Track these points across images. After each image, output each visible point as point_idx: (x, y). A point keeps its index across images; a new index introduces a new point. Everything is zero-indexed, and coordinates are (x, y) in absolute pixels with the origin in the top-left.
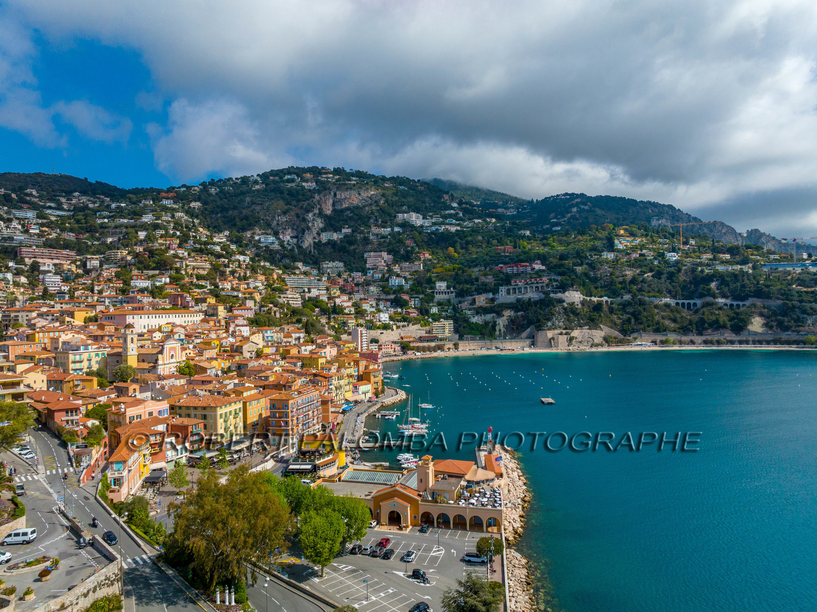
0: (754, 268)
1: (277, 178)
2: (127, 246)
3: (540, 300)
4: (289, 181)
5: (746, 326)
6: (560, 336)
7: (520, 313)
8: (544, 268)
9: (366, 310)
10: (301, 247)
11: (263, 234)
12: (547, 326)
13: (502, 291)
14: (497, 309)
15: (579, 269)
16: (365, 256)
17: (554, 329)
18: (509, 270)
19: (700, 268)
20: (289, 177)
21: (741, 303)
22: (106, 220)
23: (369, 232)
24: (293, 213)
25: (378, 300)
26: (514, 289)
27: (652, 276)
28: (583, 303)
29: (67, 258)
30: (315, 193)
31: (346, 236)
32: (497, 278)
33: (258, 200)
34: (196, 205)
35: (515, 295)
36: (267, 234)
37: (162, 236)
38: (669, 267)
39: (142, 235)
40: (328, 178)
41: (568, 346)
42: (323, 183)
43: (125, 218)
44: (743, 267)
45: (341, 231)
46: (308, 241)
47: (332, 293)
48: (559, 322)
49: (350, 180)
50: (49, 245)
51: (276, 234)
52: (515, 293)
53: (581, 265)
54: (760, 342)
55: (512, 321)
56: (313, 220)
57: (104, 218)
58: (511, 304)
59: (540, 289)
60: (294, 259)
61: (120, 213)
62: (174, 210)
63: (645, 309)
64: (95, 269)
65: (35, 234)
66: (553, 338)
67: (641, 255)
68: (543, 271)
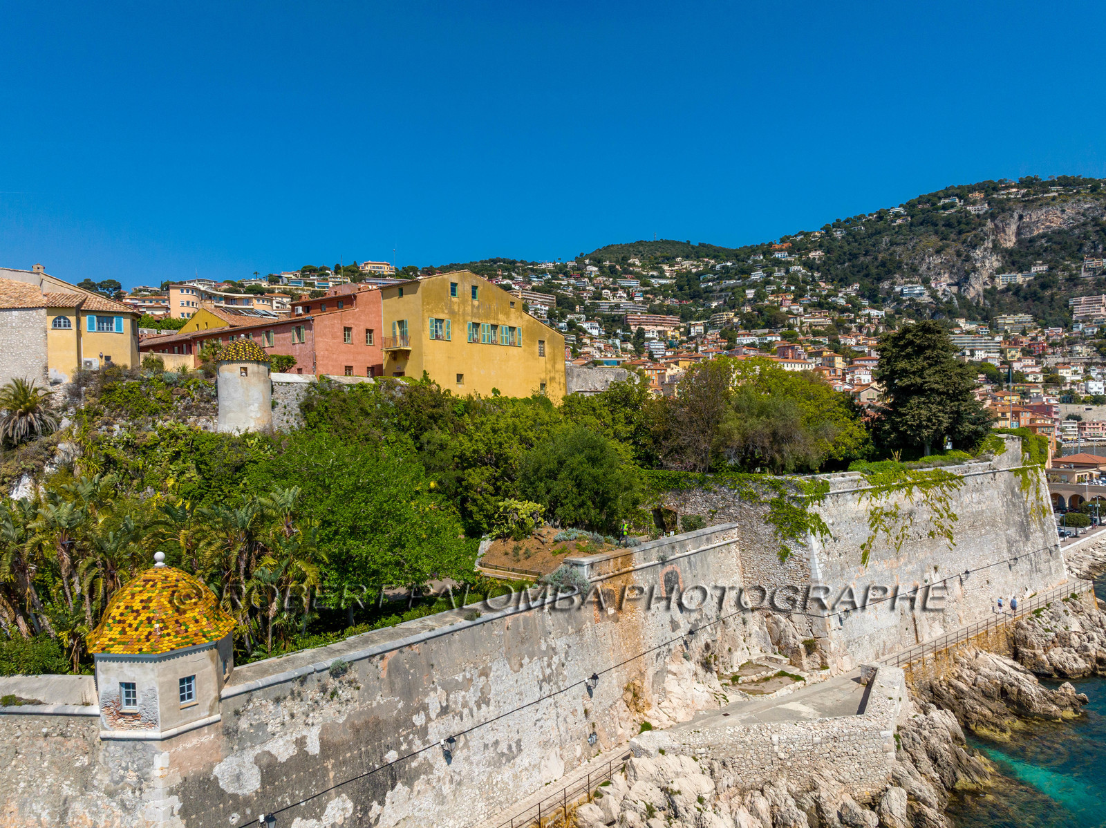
1: (927, 206)
2: (734, 308)
4: (945, 207)
9: (1064, 378)
10: (965, 298)
11: (906, 283)
16: (1071, 302)
20: (947, 201)
22: (711, 284)
23: (1080, 266)
24: (951, 251)
25: (1088, 365)
29: (670, 324)
30: (986, 219)
31: (1038, 276)
33: (900, 239)
34: (816, 255)
36: (913, 283)
37: (773, 293)
39: (750, 293)
40: (1009, 193)
42: (1001, 201)
43: (731, 279)
45: (1030, 271)
46: (975, 289)
47: (1009, 355)
49: (1047, 192)
50: (652, 311)
51: (926, 282)
56: (984, 257)
57: (709, 281)
60: (952, 314)
61: (726, 274)
62: (789, 263)
64: (699, 334)
65: (639, 302)
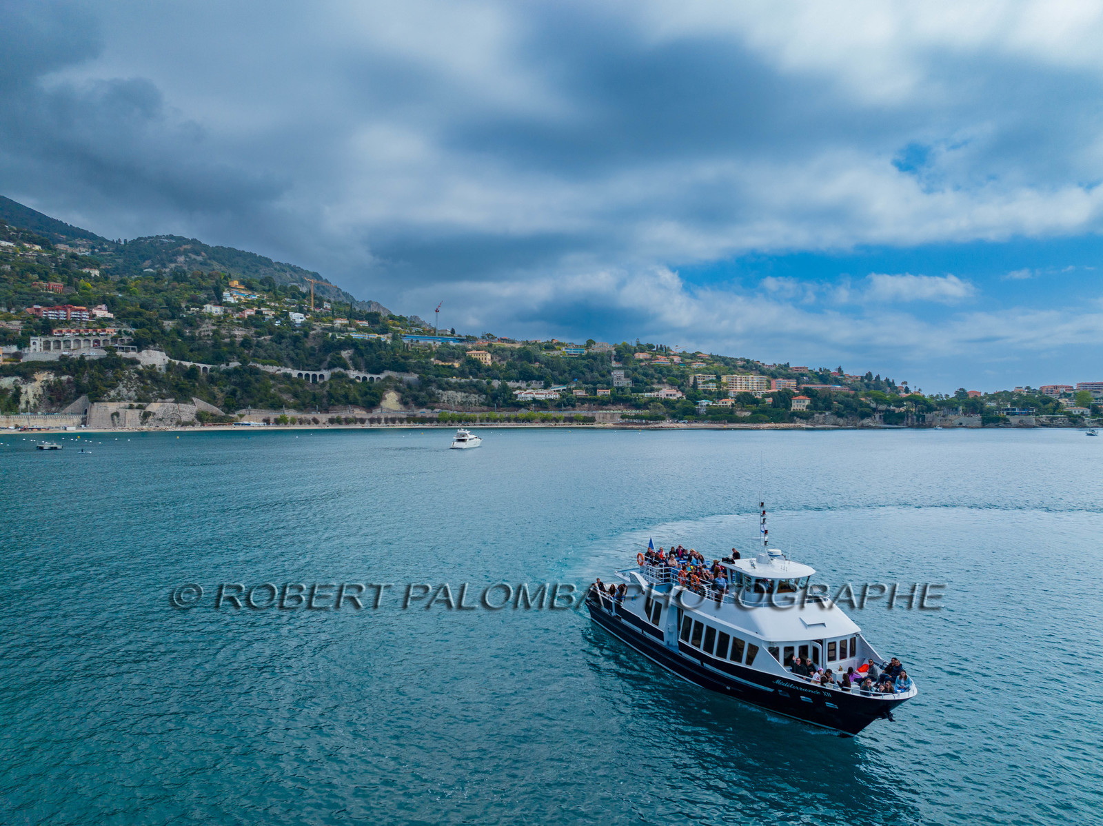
0: (394, 338)
3: (100, 360)
5: (379, 402)
6: (128, 410)
7: (64, 378)
8: (111, 315)
12: (109, 396)
13: (34, 343)
14: (22, 370)
15: (168, 325)
17: (119, 401)
18: (52, 315)
19: (330, 334)
21: (375, 377)
26: (58, 342)
27: (271, 340)
28: (169, 367)
32: (28, 325)
35: (58, 351)
38: (293, 330)
41: (142, 424)
44: (382, 336)
48: (129, 391)
52: (59, 348)
53: (172, 318)
54: (393, 420)
55: (49, 388)
58: (51, 362)
59: (102, 344)
63: (257, 380)
66: (117, 414)
67: (257, 312)
68: (110, 319)
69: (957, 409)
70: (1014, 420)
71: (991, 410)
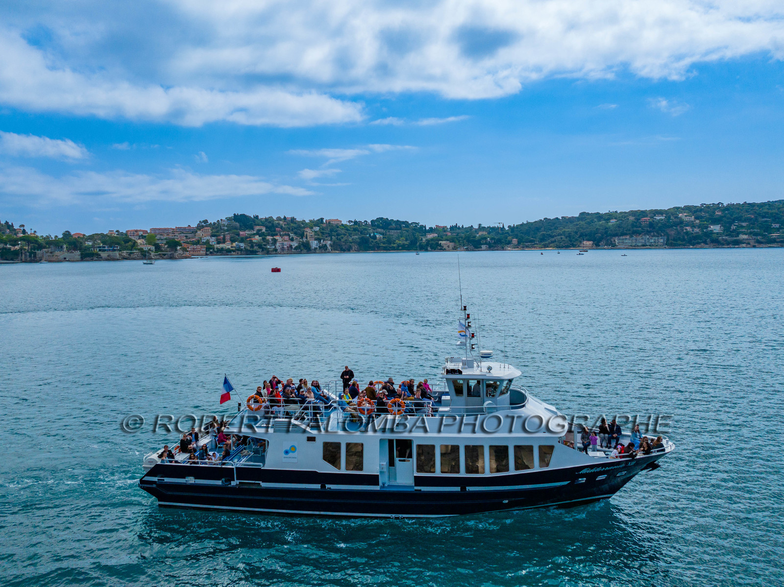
69: (62, 247)
70: (104, 255)
71: (88, 248)
